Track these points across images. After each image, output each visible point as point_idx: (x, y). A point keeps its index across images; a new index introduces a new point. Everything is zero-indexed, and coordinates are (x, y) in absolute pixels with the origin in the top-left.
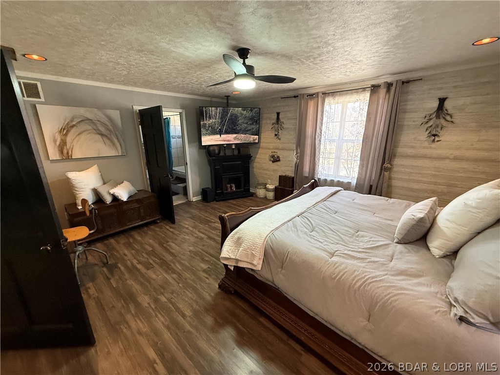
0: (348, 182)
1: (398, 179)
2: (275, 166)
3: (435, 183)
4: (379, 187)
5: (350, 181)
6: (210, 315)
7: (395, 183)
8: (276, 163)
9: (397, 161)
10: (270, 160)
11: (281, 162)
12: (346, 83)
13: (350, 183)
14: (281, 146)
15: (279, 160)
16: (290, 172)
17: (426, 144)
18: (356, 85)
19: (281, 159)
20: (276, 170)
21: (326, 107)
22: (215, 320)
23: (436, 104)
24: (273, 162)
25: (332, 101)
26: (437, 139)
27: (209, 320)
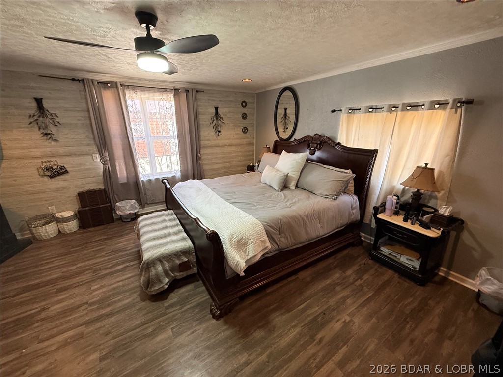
0: (173, 177)
1: (206, 165)
2: (58, 182)
3: (224, 162)
4: (199, 173)
5: (174, 175)
6: (253, 333)
7: (206, 168)
8: (59, 177)
9: (203, 151)
10: (44, 176)
11: (71, 173)
12: (145, 80)
13: (175, 176)
14: (61, 151)
15: (66, 172)
16: (93, 184)
17: (215, 137)
18: (155, 83)
19: (68, 170)
20: (64, 188)
21: (129, 102)
22: (259, 328)
23: (214, 111)
24: (51, 177)
25: (134, 96)
26: (219, 134)
27: (259, 334)
